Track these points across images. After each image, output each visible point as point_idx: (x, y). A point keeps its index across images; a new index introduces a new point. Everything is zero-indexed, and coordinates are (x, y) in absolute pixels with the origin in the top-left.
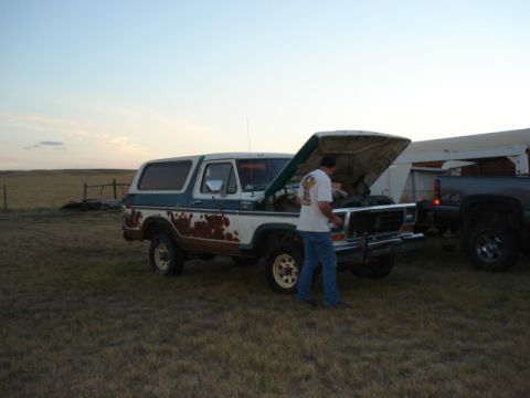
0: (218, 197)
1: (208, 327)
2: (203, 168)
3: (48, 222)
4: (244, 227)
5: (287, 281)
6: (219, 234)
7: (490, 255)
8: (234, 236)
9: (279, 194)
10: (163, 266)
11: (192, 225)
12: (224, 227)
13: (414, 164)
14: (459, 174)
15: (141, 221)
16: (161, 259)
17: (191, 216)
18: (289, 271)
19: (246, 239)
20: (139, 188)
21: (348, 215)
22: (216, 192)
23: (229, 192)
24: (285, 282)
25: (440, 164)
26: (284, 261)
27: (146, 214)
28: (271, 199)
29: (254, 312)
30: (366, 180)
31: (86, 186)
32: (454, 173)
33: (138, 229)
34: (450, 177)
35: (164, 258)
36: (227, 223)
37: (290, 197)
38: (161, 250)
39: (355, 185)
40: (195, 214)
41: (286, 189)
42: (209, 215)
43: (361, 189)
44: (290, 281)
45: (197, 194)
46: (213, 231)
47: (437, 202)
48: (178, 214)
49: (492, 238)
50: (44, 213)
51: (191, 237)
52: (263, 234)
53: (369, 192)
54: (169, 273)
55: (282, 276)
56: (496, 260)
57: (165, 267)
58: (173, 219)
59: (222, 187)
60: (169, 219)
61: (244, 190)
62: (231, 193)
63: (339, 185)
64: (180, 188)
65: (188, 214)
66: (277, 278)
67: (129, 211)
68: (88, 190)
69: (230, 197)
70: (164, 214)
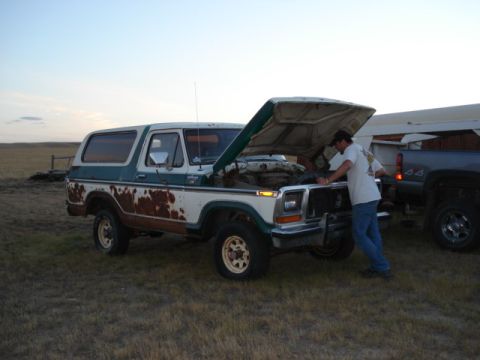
0: (162, 170)
1: (138, 328)
2: (148, 139)
3: (12, 192)
4: (190, 205)
5: (237, 265)
6: (164, 212)
7: (456, 235)
8: (180, 214)
9: (229, 168)
10: (107, 243)
11: (136, 201)
12: (169, 203)
13: (375, 137)
14: (419, 148)
15: (85, 195)
16: (106, 236)
17: (135, 191)
18: (239, 255)
19: (193, 217)
20: (83, 160)
21: (307, 192)
22: (160, 165)
23: (175, 166)
24: (236, 267)
25: (399, 137)
26: (234, 243)
27: (90, 187)
28: (220, 173)
29: (196, 306)
30: (325, 153)
31: (53, 158)
32: (414, 147)
33: (81, 203)
34: (410, 150)
35: (108, 236)
36: (172, 199)
37: (241, 172)
38: (105, 226)
39: (313, 159)
40: (138, 189)
41: (236, 162)
42: (154, 190)
43: (320, 163)
44: (241, 265)
45: (142, 168)
46: (157, 208)
47: (400, 177)
48: (121, 189)
49: (459, 216)
50: (12, 183)
51: (135, 214)
52: (211, 212)
53: (329, 166)
54: (113, 252)
55: (232, 260)
56: (463, 239)
57: (109, 245)
58: (116, 193)
59: (167, 160)
60: (112, 194)
61: (192, 163)
62: (176, 166)
63: (296, 158)
64: (124, 161)
65: (131, 189)
66: (227, 262)
67: (72, 185)
68: (55, 161)
69: (176, 171)
70: (107, 188)
